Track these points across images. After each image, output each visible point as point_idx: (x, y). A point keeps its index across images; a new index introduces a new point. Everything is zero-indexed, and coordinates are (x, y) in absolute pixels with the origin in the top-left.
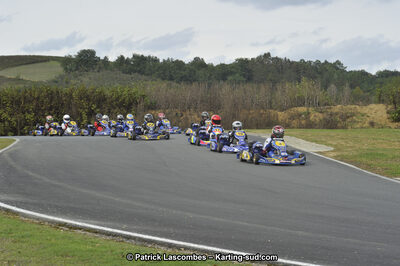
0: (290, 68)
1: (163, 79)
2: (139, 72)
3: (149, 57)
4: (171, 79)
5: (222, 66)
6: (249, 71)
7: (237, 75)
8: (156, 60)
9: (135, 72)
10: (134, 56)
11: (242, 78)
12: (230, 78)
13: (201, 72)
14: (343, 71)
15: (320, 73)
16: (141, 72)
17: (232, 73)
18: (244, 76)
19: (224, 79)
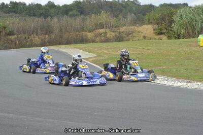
0: (106, 5)
1: (30, 16)
2: (14, 12)
3: (20, 2)
4: (34, 15)
5: (65, 6)
6: (82, 8)
7: (75, 11)
8: (24, 4)
9: (12, 12)
10: (11, 2)
11: (78, 13)
12: (70, 13)
13: (52, 10)
14: (139, 5)
15: (125, 7)
16: (15, 12)
17: (71, 10)
18: (79, 11)
19: (67, 14)
